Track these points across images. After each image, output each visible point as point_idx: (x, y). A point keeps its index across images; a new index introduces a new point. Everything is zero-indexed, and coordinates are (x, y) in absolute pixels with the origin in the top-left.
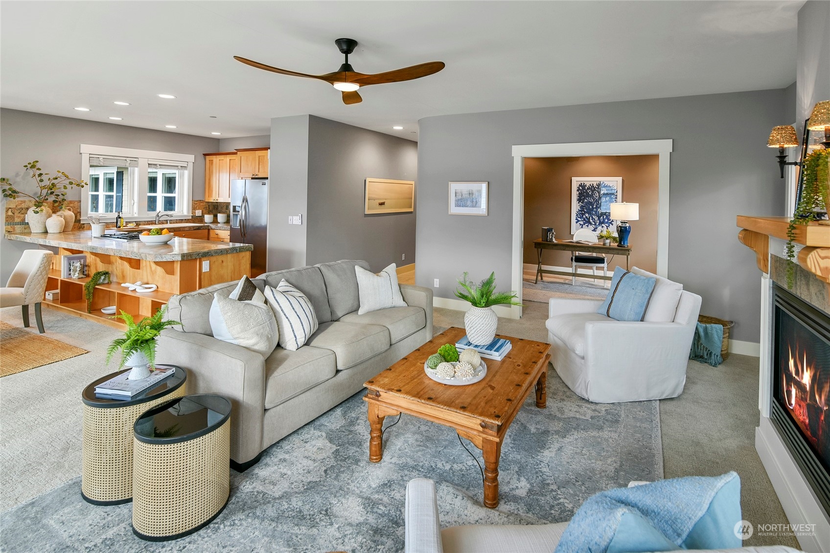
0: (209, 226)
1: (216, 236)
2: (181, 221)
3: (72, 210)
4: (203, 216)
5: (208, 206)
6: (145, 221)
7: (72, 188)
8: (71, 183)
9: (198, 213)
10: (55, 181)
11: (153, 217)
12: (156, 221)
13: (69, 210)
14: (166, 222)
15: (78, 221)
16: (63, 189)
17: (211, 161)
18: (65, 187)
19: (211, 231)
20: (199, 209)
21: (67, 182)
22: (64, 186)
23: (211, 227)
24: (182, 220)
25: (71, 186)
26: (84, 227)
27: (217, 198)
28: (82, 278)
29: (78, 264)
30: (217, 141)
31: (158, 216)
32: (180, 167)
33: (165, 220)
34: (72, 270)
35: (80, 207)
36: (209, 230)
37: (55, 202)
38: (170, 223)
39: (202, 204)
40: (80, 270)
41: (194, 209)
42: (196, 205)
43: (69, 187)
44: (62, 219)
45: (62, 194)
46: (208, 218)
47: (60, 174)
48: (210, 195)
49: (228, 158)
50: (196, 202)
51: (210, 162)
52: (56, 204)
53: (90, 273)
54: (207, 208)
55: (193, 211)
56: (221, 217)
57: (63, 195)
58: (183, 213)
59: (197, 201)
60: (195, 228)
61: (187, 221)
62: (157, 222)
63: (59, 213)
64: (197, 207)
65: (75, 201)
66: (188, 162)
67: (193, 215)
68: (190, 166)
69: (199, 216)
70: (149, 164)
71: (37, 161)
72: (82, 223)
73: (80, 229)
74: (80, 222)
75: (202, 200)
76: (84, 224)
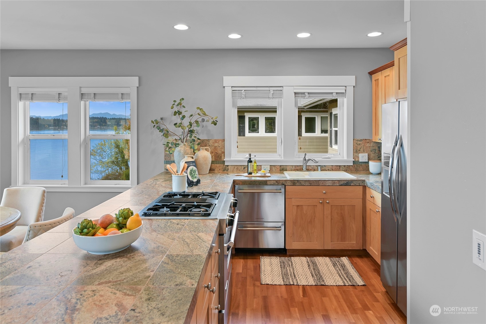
0: (364, 181)
2: (338, 168)
6: (292, 166)
9: (362, 157)
12: (303, 166)
14: (314, 169)
15: (221, 162)
20: (364, 152)
23: (366, 184)
24: (340, 166)
26: (228, 169)
31: (305, 160)
35: (224, 146)
36: (365, 187)
38: (321, 171)
39: (368, 145)
41: (356, 151)
42: (359, 147)
46: (373, 166)
48: (377, 131)
50: (359, 142)
54: (377, 151)
55: (355, 154)
58: (340, 157)
59: (361, 140)
60: (342, 183)
61: (347, 169)
62: (304, 169)
64: (362, 150)
65: (220, 140)
66: (346, 87)
67: (354, 160)
68: (350, 91)
69: (365, 162)
70: (295, 93)
71: (183, 99)
72: (225, 165)
73: (224, 171)
74: (224, 163)
75: (369, 140)
76: (228, 166)
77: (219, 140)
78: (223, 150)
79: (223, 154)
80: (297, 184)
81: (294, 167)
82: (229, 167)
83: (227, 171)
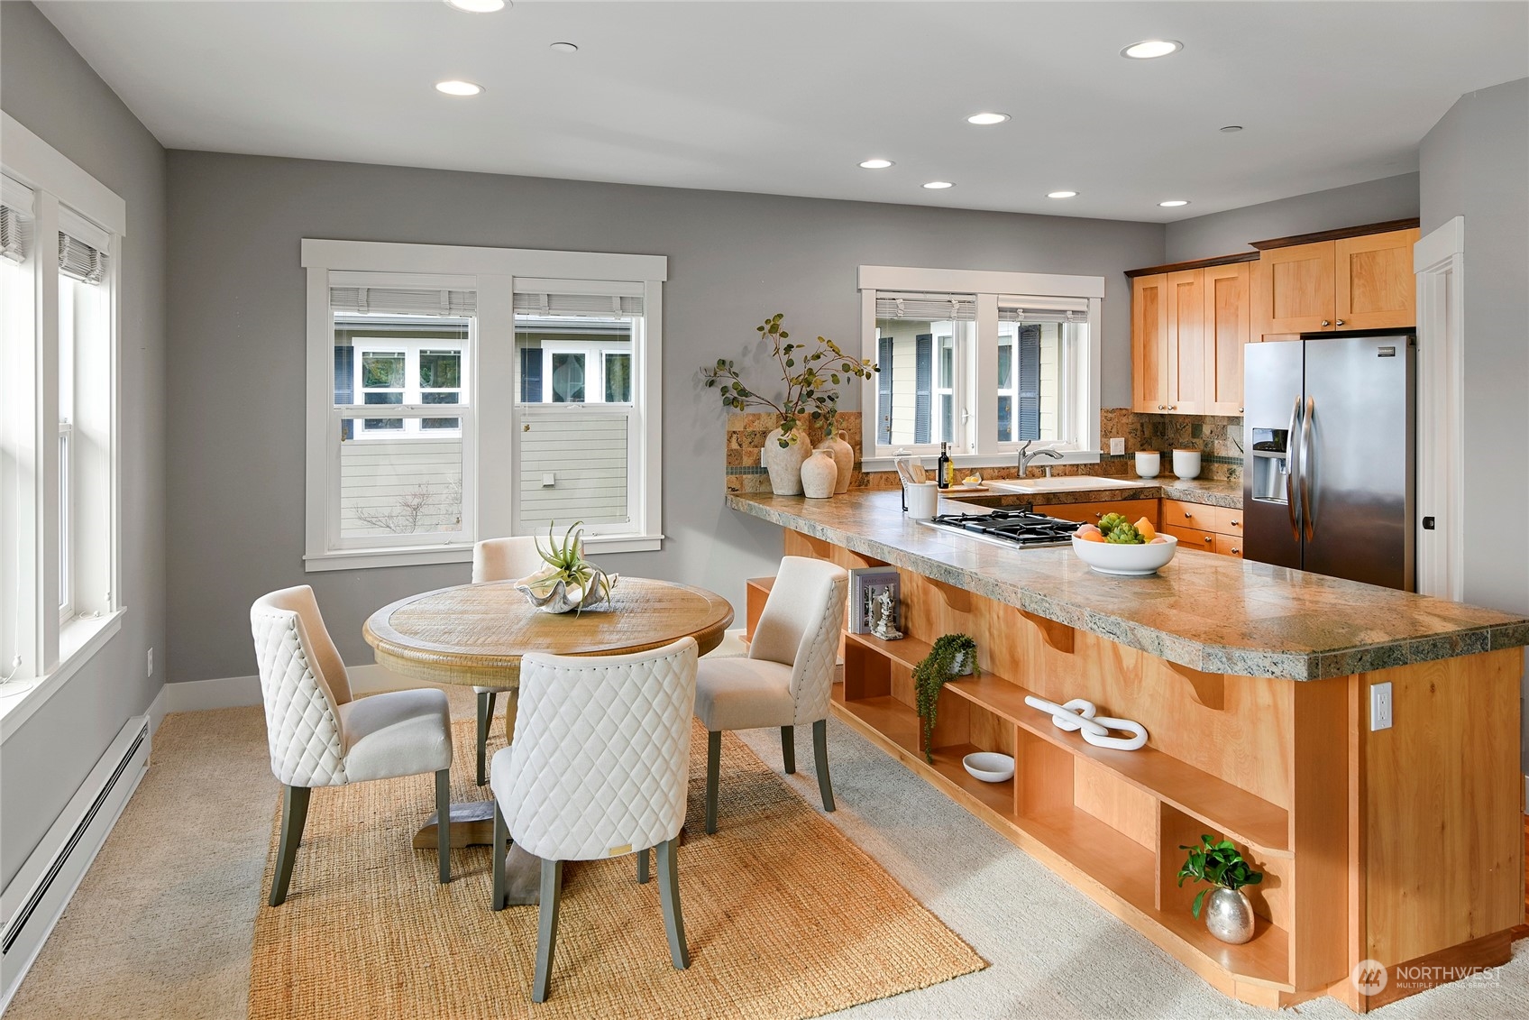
0: (1160, 488)
1: (1186, 522)
2: (1075, 470)
3: (847, 437)
4: (1130, 455)
5: (1139, 427)
7: (849, 380)
8: (846, 368)
9: (1117, 446)
10: (814, 365)
11: (1012, 458)
12: (1018, 468)
13: (842, 437)
14: (1042, 471)
15: (858, 465)
16: (829, 385)
17: (1152, 293)
18: (835, 380)
19: (1168, 506)
20: (1118, 435)
21: (839, 364)
22: (834, 376)
23: (1166, 493)
24: (1078, 465)
25: (847, 375)
26: (868, 481)
27: (1173, 402)
28: (895, 639)
29: (885, 598)
30: (1160, 230)
31: (1024, 453)
32: (1069, 314)
33: (1037, 467)
34: (870, 614)
35: (861, 428)
36: (1160, 500)
37: (815, 416)
38: (1052, 476)
39: (1124, 420)
40: (889, 616)
41: (1106, 434)
42: (1110, 424)
43: (843, 376)
44: (832, 461)
45: (829, 397)
46: (1146, 462)
47: (824, 346)
48: (1149, 393)
49: (1210, 275)
50: (1110, 415)
51: (1149, 292)
52: (819, 424)
53: (910, 625)
54: (1138, 433)
55: (1104, 440)
56: (1184, 462)
57: (832, 399)
58: (1078, 447)
59: (1113, 411)
60: (1126, 494)
61: (1090, 470)
62: (1021, 473)
63: (824, 446)
64: (1114, 430)
65: (852, 414)
66: (1088, 299)
67: (1102, 452)
68: (1095, 309)
69: (1120, 456)
70: (1000, 310)
71: (780, 316)
72: (863, 471)
73: (860, 486)
74: (860, 468)
75: (1126, 409)
76: (868, 473)
77: (850, 415)
78: (857, 438)
79: (858, 447)
80: (1054, 501)
81: (996, 471)
82: (871, 477)
83: (866, 485)
